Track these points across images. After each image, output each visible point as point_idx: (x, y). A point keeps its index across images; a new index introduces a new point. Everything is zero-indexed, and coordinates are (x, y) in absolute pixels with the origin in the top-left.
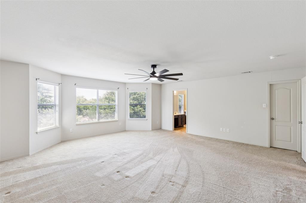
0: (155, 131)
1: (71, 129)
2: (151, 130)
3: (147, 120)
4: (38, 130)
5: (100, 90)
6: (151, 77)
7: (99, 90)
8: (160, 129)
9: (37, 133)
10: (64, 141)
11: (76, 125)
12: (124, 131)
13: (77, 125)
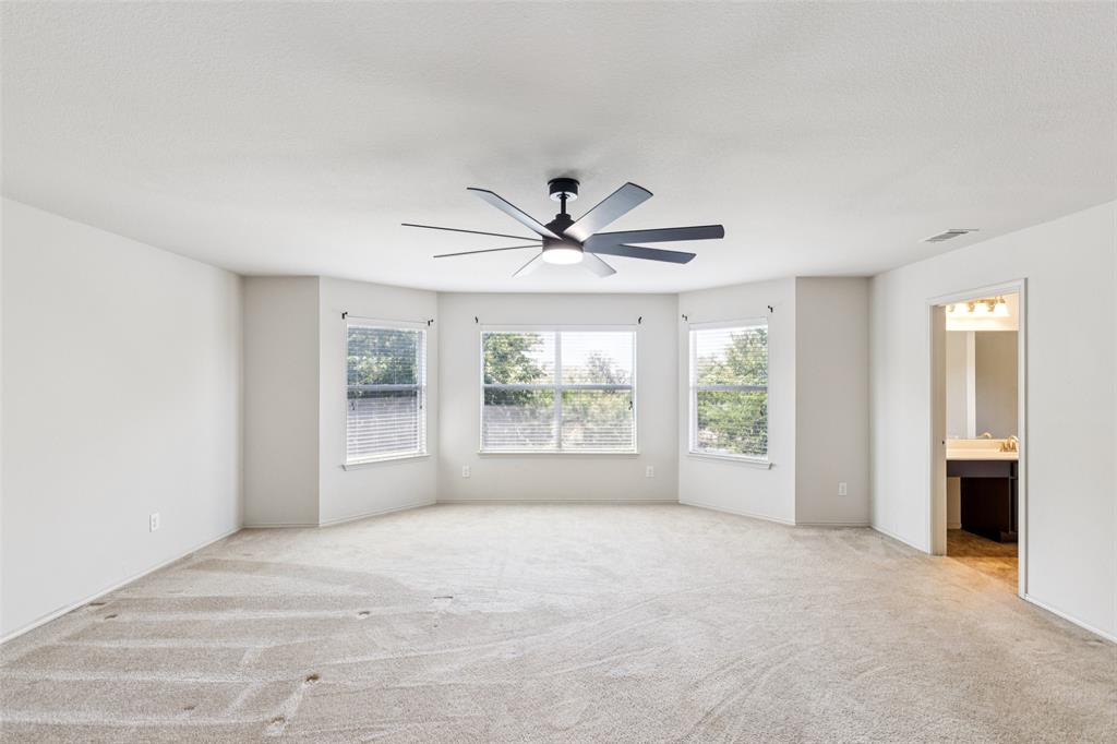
0: (813, 533)
1: (464, 468)
2: (792, 521)
3: (771, 465)
4: (348, 460)
5: (566, 333)
6: (548, 242)
7: (562, 333)
8: (868, 527)
9: (343, 467)
10: (442, 502)
11: (480, 454)
12: (673, 503)
13: (483, 455)
